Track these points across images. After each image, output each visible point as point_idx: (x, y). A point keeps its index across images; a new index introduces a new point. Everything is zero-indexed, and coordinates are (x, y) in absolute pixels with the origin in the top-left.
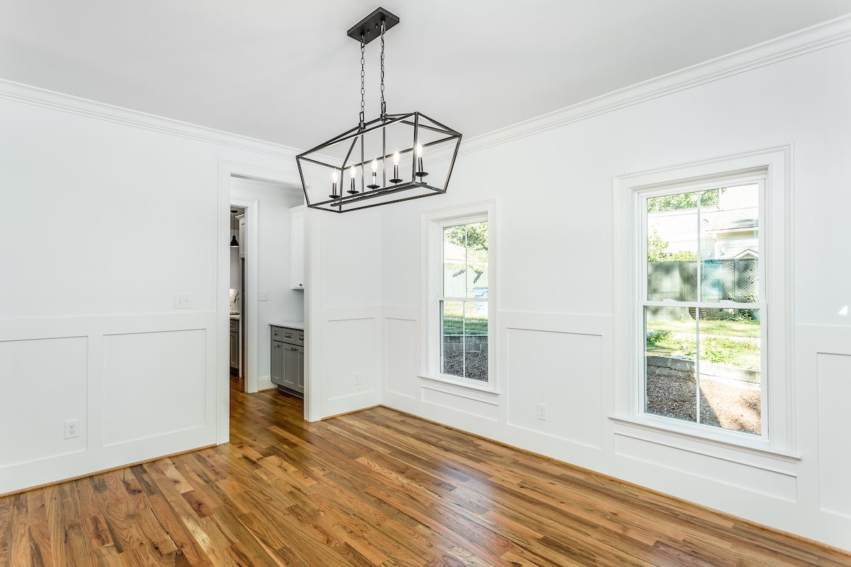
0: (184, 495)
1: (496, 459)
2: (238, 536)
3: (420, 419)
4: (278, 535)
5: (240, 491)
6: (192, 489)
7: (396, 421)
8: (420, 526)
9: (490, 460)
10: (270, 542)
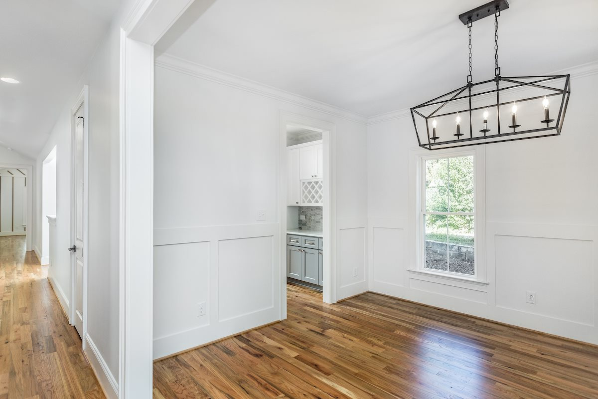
0: (295, 357)
1: (498, 332)
2: (370, 389)
3: (409, 302)
4: (400, 390)
5: (335, 356)
6: (298, 354)
7: (393, 304)
8: (497, 383)
9: (495, 333)
10: (398, 394)
